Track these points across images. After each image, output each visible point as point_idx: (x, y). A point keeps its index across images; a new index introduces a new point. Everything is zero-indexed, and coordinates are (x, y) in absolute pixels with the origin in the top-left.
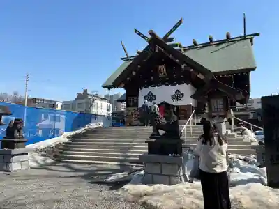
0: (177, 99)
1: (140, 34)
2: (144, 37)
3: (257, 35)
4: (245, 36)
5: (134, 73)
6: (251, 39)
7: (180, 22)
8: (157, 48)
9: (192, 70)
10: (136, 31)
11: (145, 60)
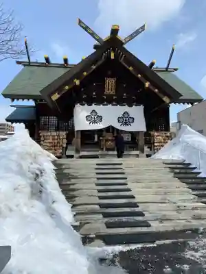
0: (126, 124)
1: (86, 28)
2: (93, 34)
3: (176, 70)
4: (167, 68)
5: (77, 82)
9: (156, 90)
10: (80, 22)
11: (94, 67)
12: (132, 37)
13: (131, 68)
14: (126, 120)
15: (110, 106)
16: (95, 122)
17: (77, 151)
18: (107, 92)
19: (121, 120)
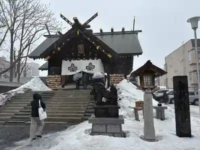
0: (90, 69)
1: (65, 19)
2: (68, 22)
4: (133, 31)
5: (59, 49)
6: (137, 34)
7: (96, 15)
8: (78, 32)
9: (103, 50)
10: (61, 16)
11: (68, 40)
12: (90, 20)
13: (89, 39)
14: (90, 67)
15: (81, 60)
16: (73, 71)
17: (63, 86)
18: (79, 52)
19: (88, 68)
